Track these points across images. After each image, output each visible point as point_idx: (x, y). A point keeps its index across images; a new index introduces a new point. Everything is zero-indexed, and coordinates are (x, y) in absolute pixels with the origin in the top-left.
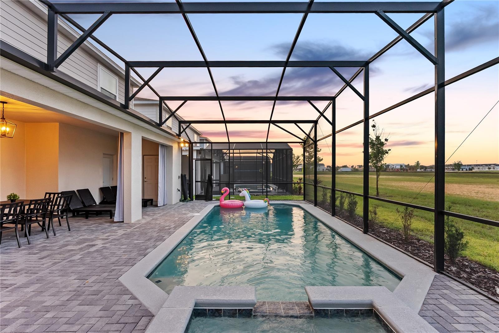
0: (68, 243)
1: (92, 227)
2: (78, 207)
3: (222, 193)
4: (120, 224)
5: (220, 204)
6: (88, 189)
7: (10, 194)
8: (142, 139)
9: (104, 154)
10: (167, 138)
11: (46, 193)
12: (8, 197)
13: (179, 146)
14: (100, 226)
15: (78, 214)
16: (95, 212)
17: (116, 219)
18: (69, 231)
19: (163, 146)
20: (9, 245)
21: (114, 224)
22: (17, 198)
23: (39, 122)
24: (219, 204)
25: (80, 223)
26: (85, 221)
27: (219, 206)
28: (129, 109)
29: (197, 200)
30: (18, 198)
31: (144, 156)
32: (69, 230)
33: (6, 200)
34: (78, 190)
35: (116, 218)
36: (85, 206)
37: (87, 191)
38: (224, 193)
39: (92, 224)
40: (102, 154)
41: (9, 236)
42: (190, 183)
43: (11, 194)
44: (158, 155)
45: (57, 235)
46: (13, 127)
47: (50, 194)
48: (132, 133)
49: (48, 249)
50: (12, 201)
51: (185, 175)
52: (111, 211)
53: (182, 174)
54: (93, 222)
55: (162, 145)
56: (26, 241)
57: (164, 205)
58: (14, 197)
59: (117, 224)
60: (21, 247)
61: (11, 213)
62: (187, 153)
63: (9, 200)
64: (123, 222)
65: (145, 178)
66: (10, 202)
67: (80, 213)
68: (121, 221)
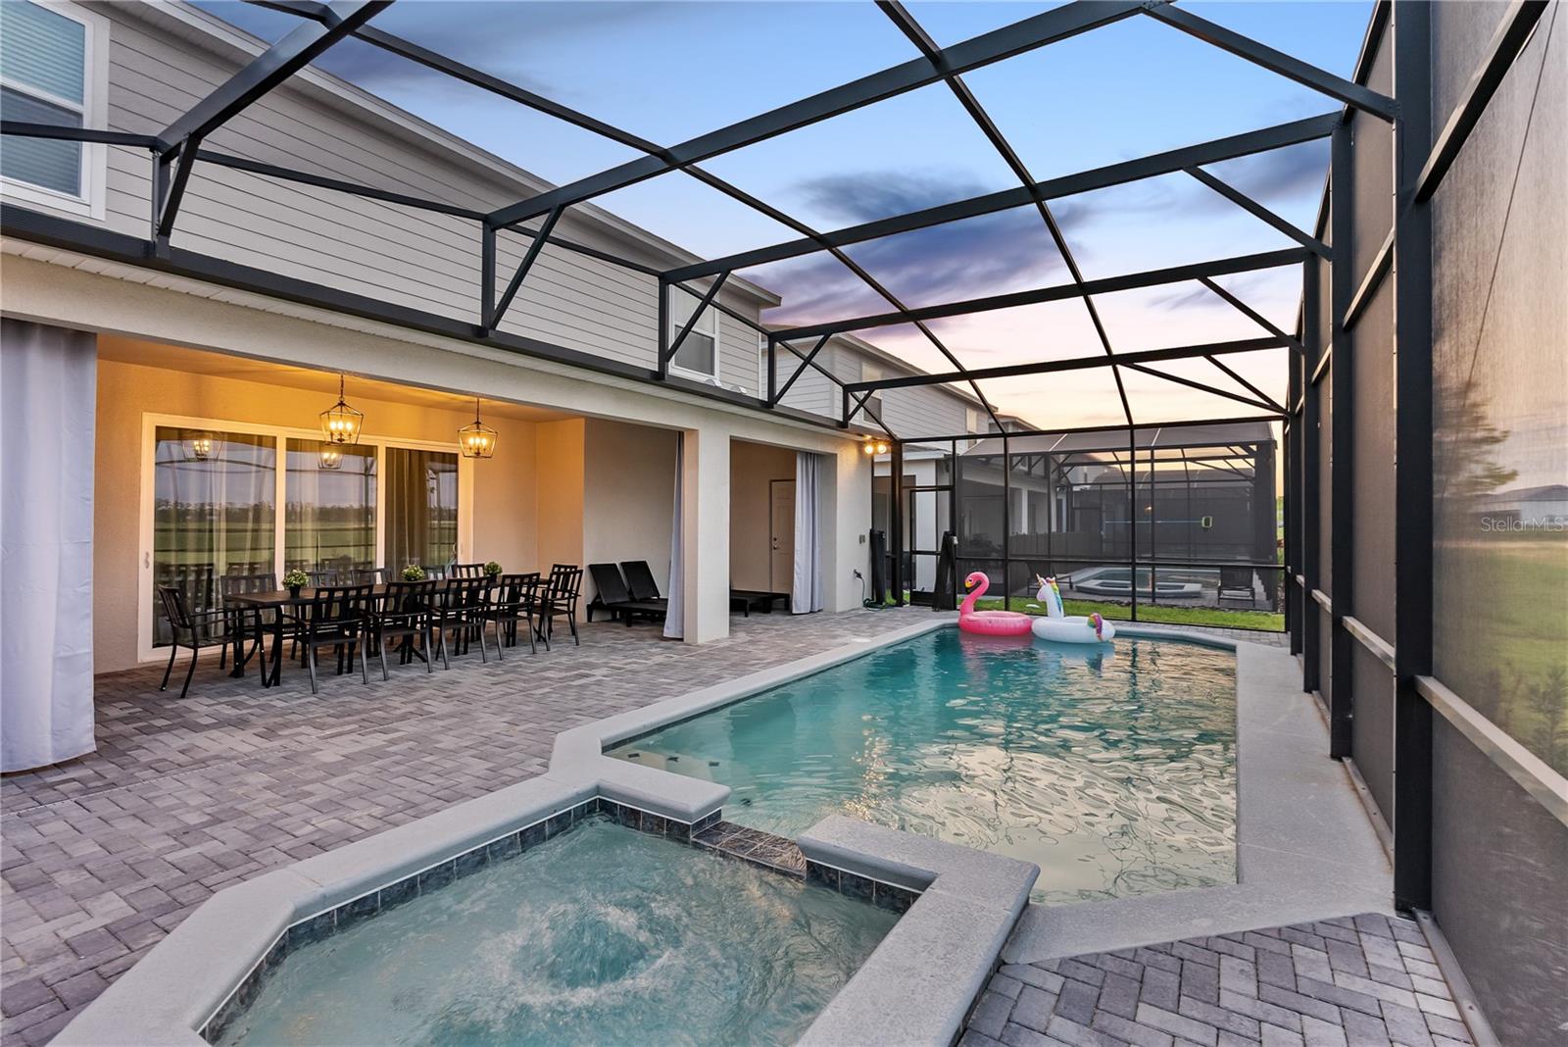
0: (556, 666)
2: (619, 600)
3: (967, 589)
4: (675, 644)
5: (960, 620)
6: (645, 562)
8: (731, 441)
10: (815, 435)
11: (555, 566)
13: (861, 451)
16: (639, 614)
17: (668, 632)
19: (809, 455)
21: (664, 644)
23: (556, 420)
24: (956, 621)
27: (956, 626)
29: (915, 605)
30: (499, 572)
31: (774, 484)
34: (623, 564)
35: (668, 628)
36: (631, 599)
37: (642, 565)
38: (974, 588)
42: (894, 556)
44: (795, 480)
45: (552, 650)
46: (491, 438)
47: (560, 567)
48: (699, 432)
51: (881, 533)
53: (872, 531)
55: (807, 453)
57: (811, 612)
58: (493, 570)
62: (886, 472)
64: (682, 639)
65: (775, 539)
68: (679, 637)
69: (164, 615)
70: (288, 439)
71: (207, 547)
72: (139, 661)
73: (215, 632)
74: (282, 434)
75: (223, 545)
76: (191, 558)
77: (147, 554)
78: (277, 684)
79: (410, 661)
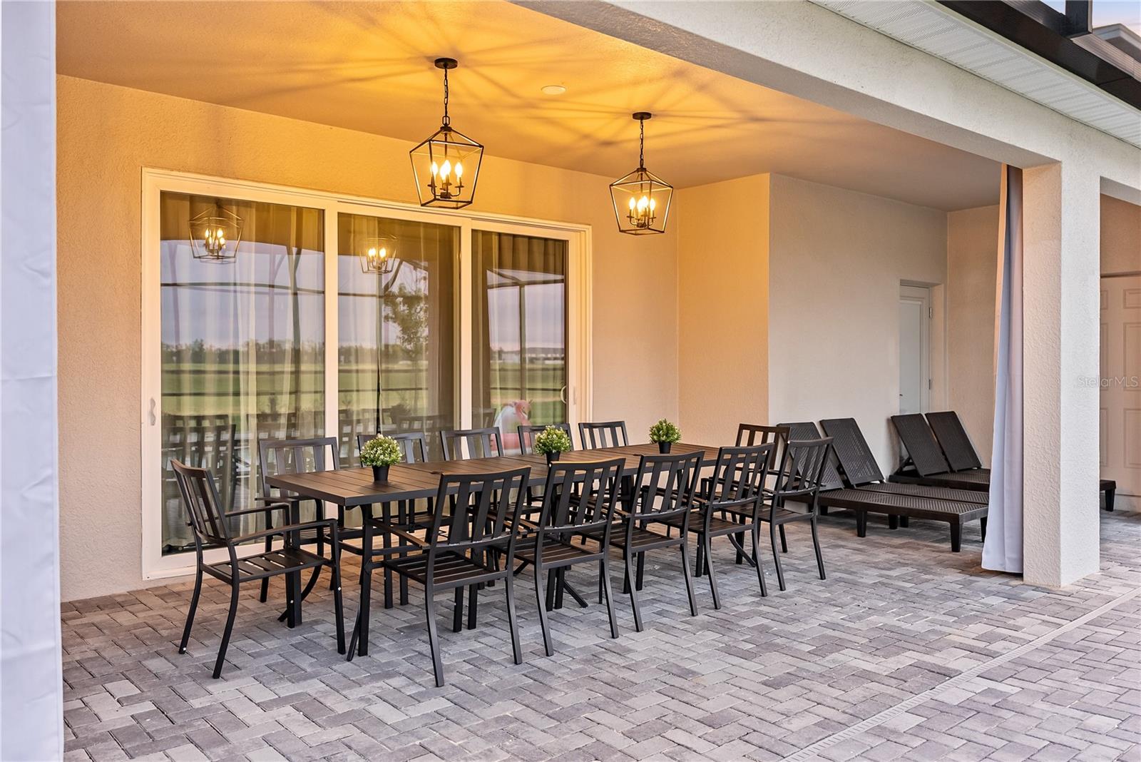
0: (837, 634)
1: (898, 578)
4: (1007, 585)
6: (853, 419)
7: (657, 423)
8: (1100, 190)
9: (904, 283)
11: (742, 427)
12: (653, 434)
14: (927, 581)
15: (824, 511)
16: (885, 515)
17: (989, 560)
18: (822, 579)
20: (662, 599)
21: (982, 582)
22: (676, 437)
25: (845, 551)
26: (861, 547)
28: (1090, 30)
30: (677, 439)
32: (822, 577)
33: (647, 440)
34: (821, 423)
36: (847, 484)
37: (850, 425)
39: (888, 561)
40: (898, 283)
41: (657, 563)
43: (661, 423)
45: (790, 588)
47: (753, 429)
48: (1063, 166)
49: (777, 645)
50: (664, 446)
52: (954, 520)
54: (890, 556)
56: (704, 594)
58: (667, 434)
59: (995, 583)
60: (697, 615)
61: (674, 489)
63: (656, 442)
64: (1019, 576)
66: (656, 452)
67: (831, 510)
68: (1011, 568)
69: (176, 496)
70: (339, 214)
71: (231, 390)
72: (145, 578)
73: (246, 530)
74: (333, 207)
75: (253, 388)
76: (210, 408)
77: (153, 402)
78: (363, 652)
79: (559, 605)
